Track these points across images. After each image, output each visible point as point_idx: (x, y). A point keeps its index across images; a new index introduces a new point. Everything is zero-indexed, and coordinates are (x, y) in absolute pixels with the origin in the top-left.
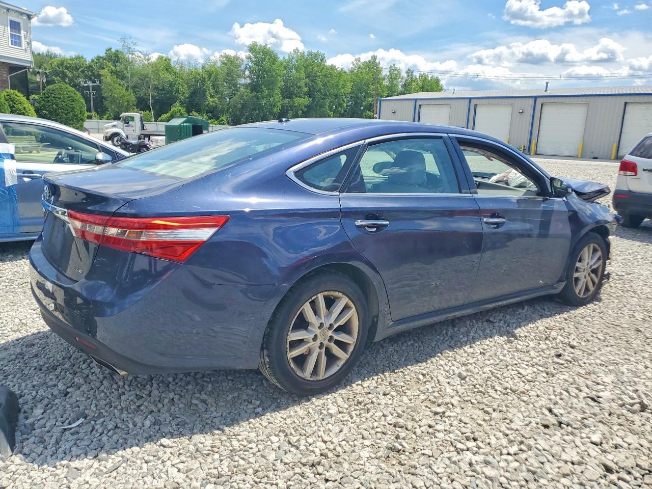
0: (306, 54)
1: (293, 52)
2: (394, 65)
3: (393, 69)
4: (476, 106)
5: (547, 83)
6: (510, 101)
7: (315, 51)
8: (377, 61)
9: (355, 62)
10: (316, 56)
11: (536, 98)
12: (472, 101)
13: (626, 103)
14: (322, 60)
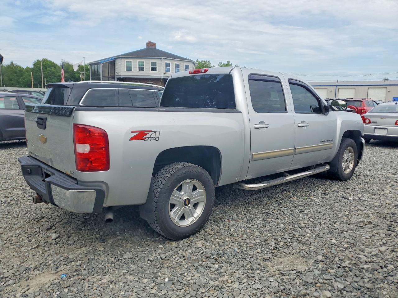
6: (327, 87)
11: (336, 86)
13: (368, 88)
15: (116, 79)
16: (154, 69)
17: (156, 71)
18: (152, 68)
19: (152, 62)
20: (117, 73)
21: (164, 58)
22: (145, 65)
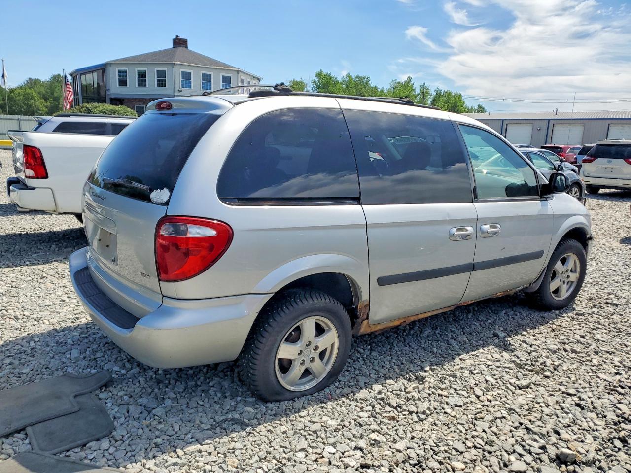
0: (354, 77)
1: (345, 76)
2: (424, 84)
3: (423, 87)
4: (507, 125)
5: (557, 109)
6: (532, 122)
7: (361, 75)
8: (412, 83)
9: (392, 83)
10: (362, 79)
11: (549, 120)
12: (504, 121)
13: (609, 125)
14: (367, 82)
15: (108, 100)
16: (162, 83)
17: (165, 86)
18: (158, 81)
19: (157, 71)
20: (107, 90)
21: (176, 64)
22: (147, 76)
